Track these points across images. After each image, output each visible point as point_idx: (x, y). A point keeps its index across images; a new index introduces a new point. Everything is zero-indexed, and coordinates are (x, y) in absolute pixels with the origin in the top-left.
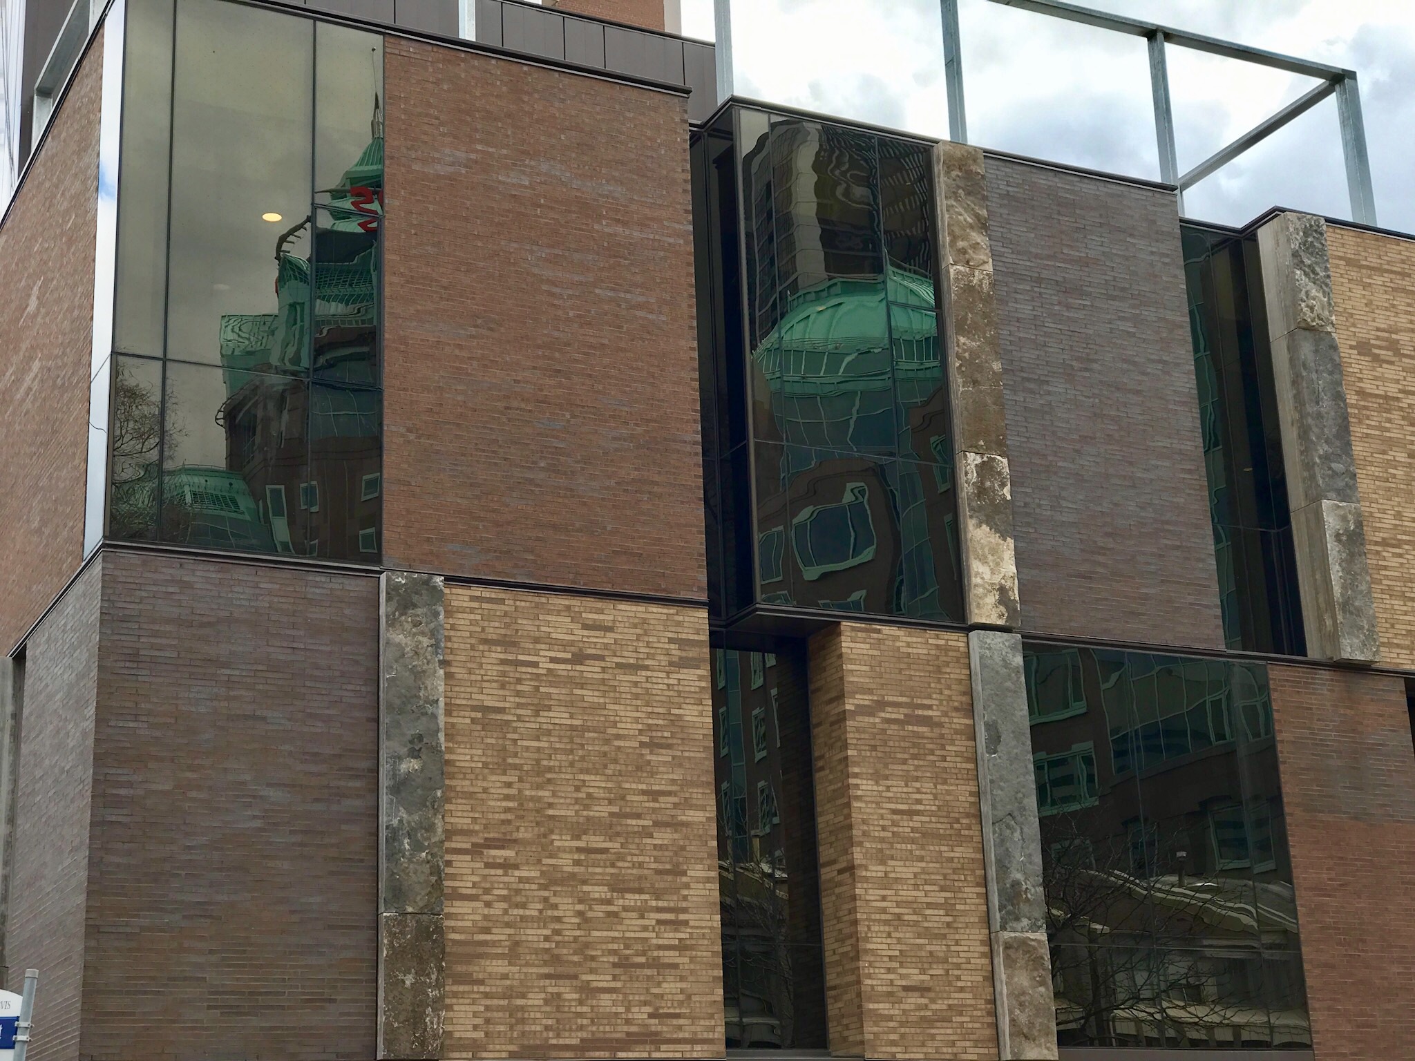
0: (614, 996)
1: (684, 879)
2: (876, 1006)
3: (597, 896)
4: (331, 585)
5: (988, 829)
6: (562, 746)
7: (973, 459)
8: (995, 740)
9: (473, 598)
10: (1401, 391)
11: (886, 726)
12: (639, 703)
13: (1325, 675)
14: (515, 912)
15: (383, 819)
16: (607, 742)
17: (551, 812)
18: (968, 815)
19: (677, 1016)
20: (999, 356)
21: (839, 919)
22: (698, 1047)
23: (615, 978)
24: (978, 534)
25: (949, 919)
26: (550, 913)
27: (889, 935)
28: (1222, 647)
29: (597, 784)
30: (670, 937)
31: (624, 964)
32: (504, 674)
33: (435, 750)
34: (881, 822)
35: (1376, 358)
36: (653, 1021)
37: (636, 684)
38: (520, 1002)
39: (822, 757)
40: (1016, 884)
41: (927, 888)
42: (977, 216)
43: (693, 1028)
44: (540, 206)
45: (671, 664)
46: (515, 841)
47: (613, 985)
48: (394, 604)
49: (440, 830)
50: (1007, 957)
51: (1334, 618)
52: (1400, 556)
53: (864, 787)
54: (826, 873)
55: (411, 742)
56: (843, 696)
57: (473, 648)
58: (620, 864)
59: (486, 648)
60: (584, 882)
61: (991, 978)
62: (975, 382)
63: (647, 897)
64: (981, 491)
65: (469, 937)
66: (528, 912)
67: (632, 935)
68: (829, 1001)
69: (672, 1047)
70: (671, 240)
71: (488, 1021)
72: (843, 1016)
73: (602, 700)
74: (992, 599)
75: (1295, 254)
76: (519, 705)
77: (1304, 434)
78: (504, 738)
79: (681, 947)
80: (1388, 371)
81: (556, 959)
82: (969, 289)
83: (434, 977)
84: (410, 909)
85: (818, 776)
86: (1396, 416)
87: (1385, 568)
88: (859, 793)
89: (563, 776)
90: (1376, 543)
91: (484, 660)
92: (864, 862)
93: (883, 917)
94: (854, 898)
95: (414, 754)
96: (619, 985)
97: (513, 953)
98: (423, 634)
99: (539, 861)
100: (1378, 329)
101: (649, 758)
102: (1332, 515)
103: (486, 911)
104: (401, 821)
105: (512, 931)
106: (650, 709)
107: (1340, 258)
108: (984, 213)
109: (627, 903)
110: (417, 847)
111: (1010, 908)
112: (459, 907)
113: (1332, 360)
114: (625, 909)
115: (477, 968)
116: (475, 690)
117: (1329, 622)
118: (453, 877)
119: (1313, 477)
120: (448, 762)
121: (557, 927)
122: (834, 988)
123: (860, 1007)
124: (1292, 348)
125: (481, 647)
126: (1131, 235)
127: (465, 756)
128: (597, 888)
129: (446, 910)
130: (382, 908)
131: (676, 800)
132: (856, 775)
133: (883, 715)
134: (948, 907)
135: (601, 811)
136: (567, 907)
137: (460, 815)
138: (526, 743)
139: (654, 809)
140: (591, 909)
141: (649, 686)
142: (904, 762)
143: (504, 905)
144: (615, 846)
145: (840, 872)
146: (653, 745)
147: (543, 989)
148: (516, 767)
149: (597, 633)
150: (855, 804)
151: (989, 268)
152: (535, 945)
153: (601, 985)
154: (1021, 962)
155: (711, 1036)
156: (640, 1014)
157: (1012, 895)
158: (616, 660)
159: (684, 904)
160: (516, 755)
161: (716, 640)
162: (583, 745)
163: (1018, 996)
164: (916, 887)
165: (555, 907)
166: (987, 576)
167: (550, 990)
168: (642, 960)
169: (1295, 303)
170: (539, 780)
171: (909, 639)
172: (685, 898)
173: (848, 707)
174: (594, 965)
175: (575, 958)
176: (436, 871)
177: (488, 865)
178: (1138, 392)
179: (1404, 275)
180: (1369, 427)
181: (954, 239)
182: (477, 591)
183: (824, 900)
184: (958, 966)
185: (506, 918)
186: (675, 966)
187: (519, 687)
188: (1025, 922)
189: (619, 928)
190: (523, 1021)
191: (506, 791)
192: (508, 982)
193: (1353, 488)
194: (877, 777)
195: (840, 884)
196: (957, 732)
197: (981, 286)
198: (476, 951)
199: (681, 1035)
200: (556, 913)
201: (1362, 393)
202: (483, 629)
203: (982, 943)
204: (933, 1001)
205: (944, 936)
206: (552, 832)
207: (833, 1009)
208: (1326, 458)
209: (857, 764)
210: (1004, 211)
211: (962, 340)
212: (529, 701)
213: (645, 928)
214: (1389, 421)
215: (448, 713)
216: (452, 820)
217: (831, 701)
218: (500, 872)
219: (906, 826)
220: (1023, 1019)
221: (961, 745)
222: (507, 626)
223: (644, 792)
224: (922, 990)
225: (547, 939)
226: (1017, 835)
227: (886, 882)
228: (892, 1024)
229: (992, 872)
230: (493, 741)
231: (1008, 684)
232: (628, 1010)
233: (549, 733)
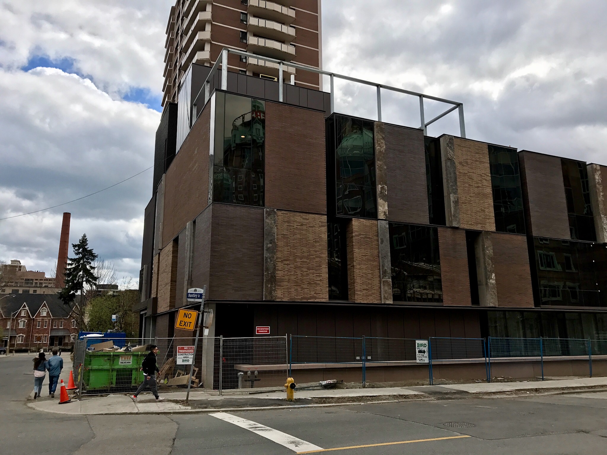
0: (308, 289)
1: (321, 268)
2: (358, 292)
3: (305, 270)
4: (255, 211)
5: (380, 259)
6: (298, 242)
7: (380, 186)
8: (382, 242)
9: (282, 213)
10: (468, 172)
11: (361, 239)
12: (313, 234)
13: (449, 229)
14: (289, 273)
15: (265, 255)
16: (307, 241)
17: (296, 254)
18: (377, 256)
19: (320, 293)
20: (386, 165)
21: (351, 276)
22: (323, 300)
23: (308, 286)
24: (380, 201)
25: (372, 276)
26: (296, 273)
27: (360, 279)
28: (429, 224)
29: (305, 249)
30: (319, 279)
31: (309, 283)
32: (288, 228)
33: (275, 242)
34: (360, 257)
35: (463, 165)
36: (315, 294)
37: (313, 230)
38: (290, 290)
39: (348, 244)
40: (386, 270)
41: (368, 270)
42: (382, 137)
43: (322, 296)
44: (295, 135)
45: (319, 226)
46: (289, 260)
47: (307, 287)
48: (267, 214)
49: (275, 258)
50: (383, 284)
51: (452, 218)
52: (466, 206)
53: (356, 250)
54: (349, 267)
55: (270, 241)
56: (353, 233)
57: (282, 223)
58: (309, 264)
59: (284, 223)
60: (302, 268)
61: (380, 288)
62: (381, 171)
63: (314, 271)
64: (381, 193)
65: (280, 278)
66: (292, 273)
67: (311, 278)
68: (349, 291)
69: (318, 299)
70: (321, 142)
71: (284, 294)
72: (351, 294)
73: (306, 233)
74: (382, 214)
75: (447, 144)
76: (290, 234)
77: (447, 181)
78: (287, 240)
79: (321, 280)
80: (465, 168)
81: (297, 282)
82: (380, 151)
83: (274, 285)
84: (269, 273)
85: (347, 248)
86: (466, 177)
87: (463, 208)
88: (355, 252)
89: (298, 247)
90: (461, 203)
91: (284, 225)
92: (356, 265)
93: (359, 276)
94: (354, 272)
95: (271, 243)
96: (309, 287)
97: (288, 281)
98: (272, 220)
99: (294, 264)
100: (464, 159)
101: (315, 244)
102: (452, 197)
103: (284, 273)
104: (268, 256)
105: (289, 277)
106: (315, 235)
107: (457, 145)
108: (384, 136)
109: (310, 272)
110: (271, 261)
111: (384, 274)
112: (279, 272)
113: (454, 166)
114: (310, 273)
115: (282, 284)
116: (282, 231)
117: (451, 219)
118: (278, 266)
119: (449, 190)
120: (277, 245)
121: (297, 276)
122: (350, 289)
123: (355, 292)
124: (446, 163)
125: (283, 223)
126: (414, 140)
127: (280, 244)
128: (305, 269)
129: (276, 273)
130: (264, 272)
131: (320, 252)
132: (355, 248)
133: (360, 236)
134: (372, 274)
135: (306, 254)
136: (299, 272)
137: (279, 255)
138: (291, 241)
139: (316, 254)
140: (303, 273)
141: (315, 230)
142: (364, 246)
143: (287, 272)
144: (308, 261)
145: (351, 267)
146: (316, 242)
147: (294, 288)
148: (289, 246)
149: (305, 220)
150: (354, 254)
151: (385, 147)
152: (293, 280)
153: (305, 287)
154: (386, 285)
155: (326, 297)
156: (313, 293)
157: (385, 272)
158: (309, 225)
159: (321, 272)
160: (290, 243)
161: (328, 221)
162: (302, 242)
163: (385, 292)
164: (366, 270)
165: (297, 272)
166: (382, 209)
167: (295, 288)
168: (313, 283)
169: (447, 153)
170: (294, 248)
171: (366, 222)
172: (321, 271)
173: (353, 235)
174: (304, 283)
175: (301, 282)
176: (275, 265)
177: (284, 264)
178: (414, 172)
179: (470, 148)
180: (461, 179)
181: (378, 141)
182: (283, 212)
183: (348, 272)
184: (374, 285)
185: (288, 274)
186: (319, 284)
187: (291, 231)
188: (387, 277)
189: (309, 276)
190: (290, 294)
191: (288, 250)
192: (288, 286)
193: (457, 192)
194: (359, 248)
195: (351, 269)
196: (375, 240)
197: (383, 151)
198: (282, 281)
199: (320, 297)
200: (297, 274)
201: (460, 172)
202: (284, 219)
203: (379, 281)
204: (369, 292)
205: (371, 280)
206: (296, 258)
207: (349, 293)
208: (452, 186)
209: (355, 246)
210: (388, 135)
211: (378, 162)
212: (292, 233)
213: (314, 277)
214: (465, 178)
215: (277, 235)
216: (278, 256)
217: (350, 233)
218: (286, 266)
219: (364, 258)
220: (386, 296)
221: (376, 242)
222: (288, 219)
223: (314, 251)
224: (366, 290)
225: (295, 278)
226: (386, 260)
227: (360, 269)
228: (360, 296)
229: (381, 268)
230: (285, 241)
231: (385, 231)
232: (310, 292)
233: (296, 239)
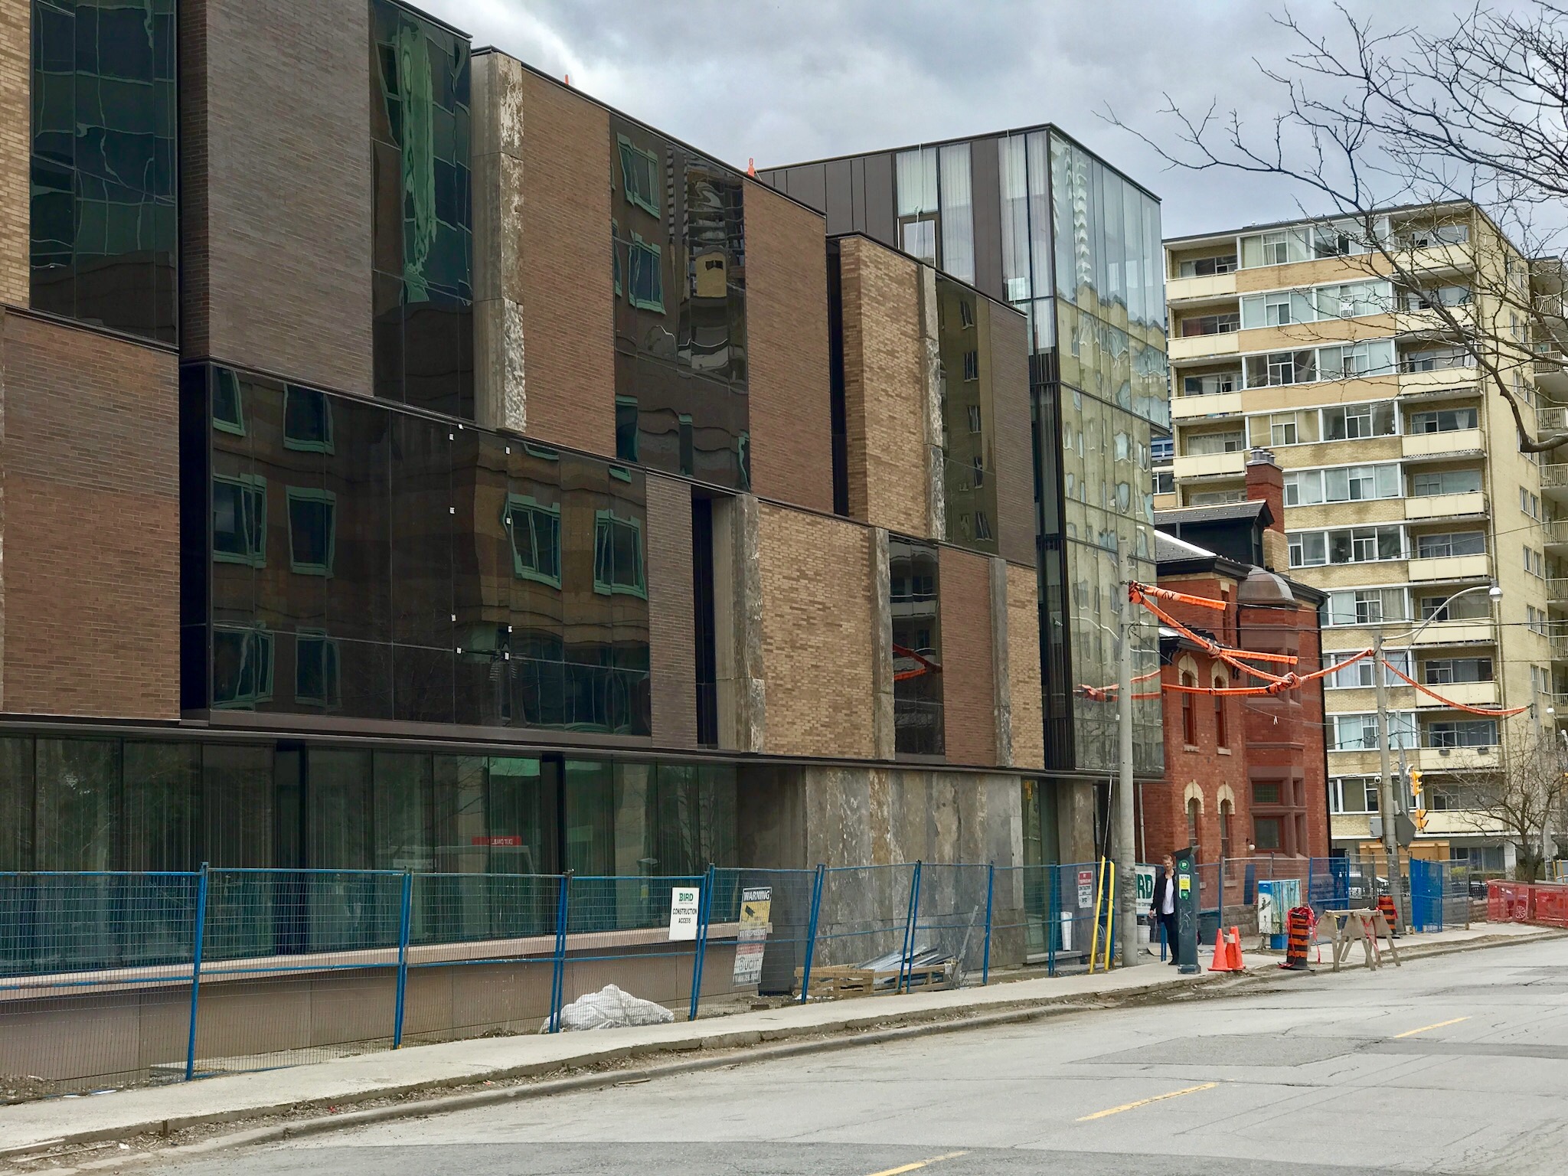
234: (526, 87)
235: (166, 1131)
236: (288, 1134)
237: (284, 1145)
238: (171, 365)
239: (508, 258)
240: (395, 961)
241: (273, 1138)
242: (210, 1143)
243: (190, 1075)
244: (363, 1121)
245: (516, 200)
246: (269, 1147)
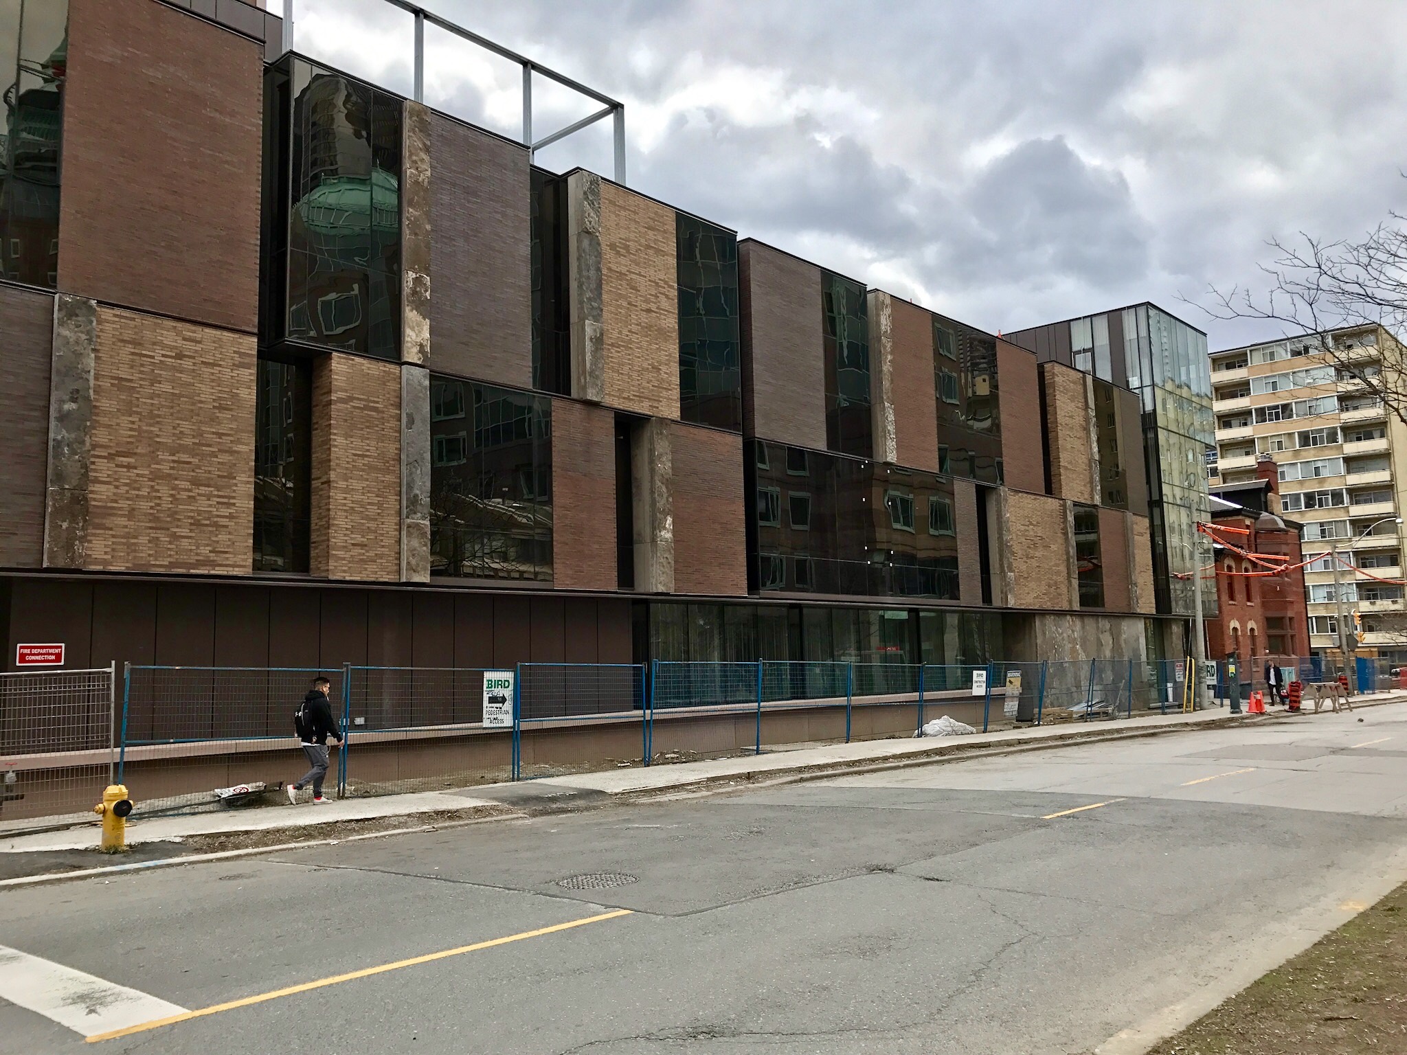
0: (190, 541)
1: (234, 481)
2: (337, 553)
3: (183, 487)
4: (22, 297)
5: (404, 468)
6: (167, 404)
7: (411, 275)
8: (411, 422)
9: (115, 316)
10: (628, 271)
11: (353, 410)
12: (214, 384)
13: (578, 406)
14: (133, 492)
15: (51, 435)
16: (193, 404)
17: (158, 440)
18: (394, 460)
19: (226, 552)
20: (430, 222)
21: (320, 508)
22: (236, 569)
23: (191, 531)
24: (410, 315)
25: (379, 511)
26: (154, 494)
27: (347, 518)
28: (531, 387)
29: (186, 426)
30: (225, 511)
31: (196, 524)
32: (133, 361)
33: (88, 399)
34: (347, 460)
35: (618, 253)
36: (212, 554)
37: (213, 374)
38: (133, 541)
39: (317, 423)
40: (416, 496)
41: (369, 495)
42: (424, 144)
43: (235, 559)
45: (234, 365)
46: (135, 454)
47: (190, 534)
48: (63, 313)
49: (88, 444)
50: (408, 532)
51: (585, 379)
52: (619, 352)
53: (338, 440)
54: (315, 484)
55: (72, 393)
56: (331, 392)
57: (114, 343)
58: (197, 471)
59: (122, 344)
60: (176, 479)
61: (399, 542)
62: (416, 234)
63: (212, 489)
64: (414, 292)
65: (104, 504)
66: (141, 493)
67: (203, 509)
68: (312, 549)
69: (222, 568)
71: (113, 550)
72: (319, 557)
73: (192, 381)
74: (415, 350)
75: (585, 193)
76: (141, 379)
77: (580, 286)
78: (131, 396)
79: (231, 517)
80: (622, 260)
81: (156, 519)
82: (417, 183)
83: (81, 524)
84: (67, 487)
85: (314, 432)
86: (624, 283)
87: (612, 357)
88: (336, 443)
89: (166, 420)
90: (609, 345)
91: (121, 351)
92: (336, 479)
93: (345, 508)
94: (329, 497)
95: (74, 400)
96: (193, 535)
97: (131, 514)
98: (82, 332)
99: (149, 466)
100: (620, 238)
101: (218, 415)
102: (589, 328)
103: (115, 491)
104: (63, 437)
105: (130, 503)
106: (220, 388)
107: (606, 199)
108: (428, 143)
109: (200, 492)
110: (74, 452)
111: (412, 507)
112: (97, 487)
113: (597, 250)
114: (199, 495)
115: (108, 521)
116: (115, 368)
117: (583, 381)
118: (95, 471)
119: (582, 308)
120: (95, 407)
121: (158, 501)
122: (314, 542)
123: (328, 552)
124: (579, 241)
125: (119, 344)
126: (505, 169)
127: (105, 404)
128: (183, 483)
129: (90, 489)
130: (49, 484)
131: (232, 438)
132: (335, 434)
133: (351, 404)
134: (380, 505)
135: (188, 441)
136: (164, 491)
137: (101, 436)
138: (144, 400)
139: (219, 442)
140: (179, 493)
141: (221, 376)
142: (362, 429)
143: (127, 488)
144: (195, 461)
145: (323, 483)
146: (221, 408)
147: (148, 535)
148: (137, 413)
149: (192, 344)
150: (333, 449)
151: (428, 173)
152: (144, 511)
153: (182, 534)
154: (415, 535)
155: (244, 564)
156: (205, 550)
157: (414, 502)
158: (202, 359)
159: (234, 495)
160: (138, 406)
161: (260, 355)
162: (179, 405)
163: (413, 552)
164: (363, 494)
165: (158, 491)
166: (414, 337)
167: (152, 535)
168: (208, 522)
169: (583, 218)
170: (152, 421)
171: (369, 366)
172: (234, 491)
173: (333, 398)
174: (179, 524)
175: (168, 519)
176: (85, 467)
177: (117, 466)
178: (501, 252)
179: (635, 213)
180: (611, 286)
181: (411, 154)
182: (118, 311)
183: (313, 497)
184: (382, 535)
185: (127, 495)
186: (226, 527)
187: (142, 369)
188: (419, 515)
189: (196, 505)
190: (135, 551)
191: (130, 426)
192: (126, 530)
193: (601, 316)
194: (347, 436)
195: (322, 490)
196: (391, 416)
197: (423, 182)
198: (108, 512)
199: (228, 563)
200: (158, 494)
201: (610, 269)
202: (121, 333)
203: (396, 524)
204: (367, 551)
205: (376, 520)
206: (158, 450)
207: (313, 553)
208: (589, 299)
209: (336, 428)
210: (439, 144)
211: (411, 210)
212: (148, 377)
213: (210, 506)
214: (621, 285)
215: (96, 379)
216: (96, 439)
217: (325, 394)
218: (125, 470)
219: (360, 462)
220: (413, 562)
221: (393, 423)
222: (136, 333)
223: (213, 433)
224: (362, 546)
225: (152, 508)
226: (419, 472)
227: (347, 490)
228: (344, 562)
229: (404, 489)
230: (124, 397)
231: (421, 395)
232: (198, 548)
233: (159, 396)
234: (892, 305)
235: (749, 777)
236: (802, 780)
237: (800, 785)
238: (738, 441)
239: (886, 384)
240: (846, 703)
241: (795, 781)
242: (768, 783)
243: (758, 752)
244: (835, 775)
245: (889, 357)
246: (794, 785)
